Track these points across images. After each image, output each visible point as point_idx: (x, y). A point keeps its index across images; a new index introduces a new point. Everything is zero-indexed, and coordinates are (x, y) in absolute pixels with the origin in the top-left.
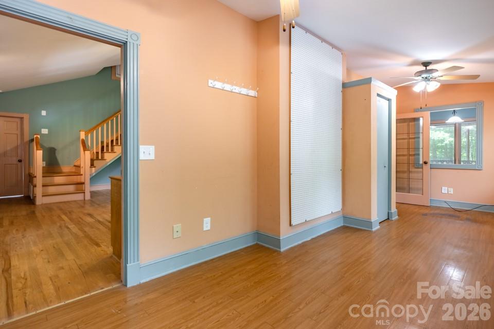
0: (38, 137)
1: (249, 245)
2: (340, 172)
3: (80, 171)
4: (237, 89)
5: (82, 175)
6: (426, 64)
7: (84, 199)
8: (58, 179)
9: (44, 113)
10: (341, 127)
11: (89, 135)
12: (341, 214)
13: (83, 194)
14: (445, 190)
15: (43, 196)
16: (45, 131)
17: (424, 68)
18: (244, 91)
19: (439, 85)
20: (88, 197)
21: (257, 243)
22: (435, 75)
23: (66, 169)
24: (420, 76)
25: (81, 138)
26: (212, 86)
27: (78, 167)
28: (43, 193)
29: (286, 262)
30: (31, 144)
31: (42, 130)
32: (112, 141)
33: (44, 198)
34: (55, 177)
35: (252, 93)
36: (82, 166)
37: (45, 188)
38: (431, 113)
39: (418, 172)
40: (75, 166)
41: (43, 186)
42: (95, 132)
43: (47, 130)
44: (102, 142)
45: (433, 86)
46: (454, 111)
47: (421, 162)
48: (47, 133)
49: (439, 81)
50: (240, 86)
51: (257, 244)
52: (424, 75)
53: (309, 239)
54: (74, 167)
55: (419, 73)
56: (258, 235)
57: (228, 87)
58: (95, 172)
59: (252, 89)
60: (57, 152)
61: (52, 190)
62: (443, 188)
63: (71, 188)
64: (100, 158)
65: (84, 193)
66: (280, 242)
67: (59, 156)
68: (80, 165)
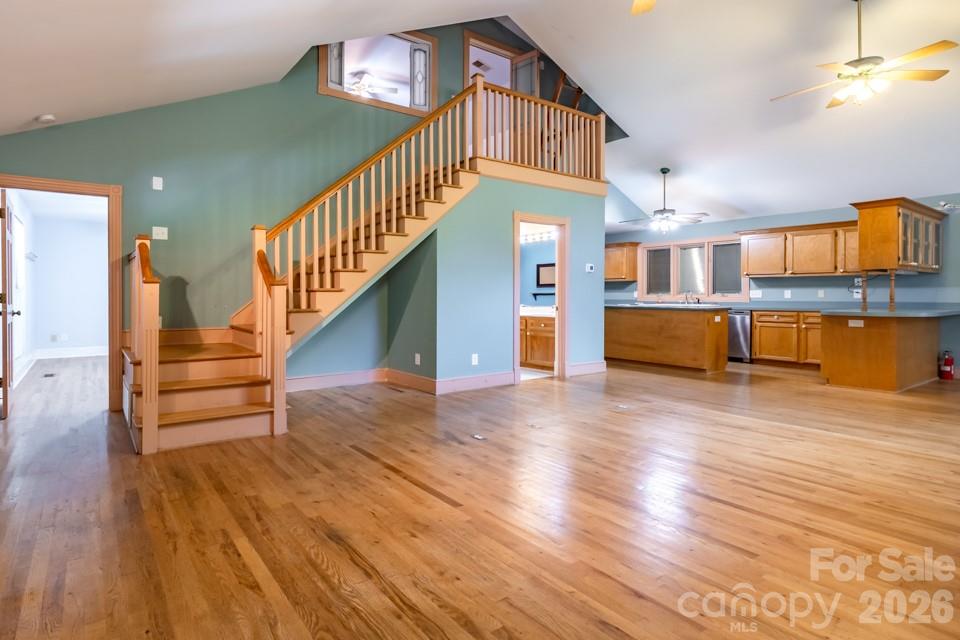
0: (146, 246)
3: (254, 345)
5: (260, 356)
7: (272, 432)
8: (199, 370)
9: (158, 183)
11: (277, 240)
13: (268, 417)
15: (160, 427)
16: (160, 233)
20: (281, 428)
23: (211, 336)
25: (257, 249)
27: (249, 330)
28: (161, 416)
30: (126, 268)
31: (155, 229)
32: (321, 260)
33: (164, 432)
34: (191, 364)
36: (259, 329)
37: (166, 397)
40: (233, 327)
41: (161, 392)
42: (291, 229)
43: (165, 230)
44: (296, 264)
48: (165, 237)
54: (231, 331)
58: (292, 346)
60: (188, 288)
61: (183, 403)
63: (234, 397)
64: (304, 306)
65: (272, 413)
67: (196, 303)
68: (253, 325)
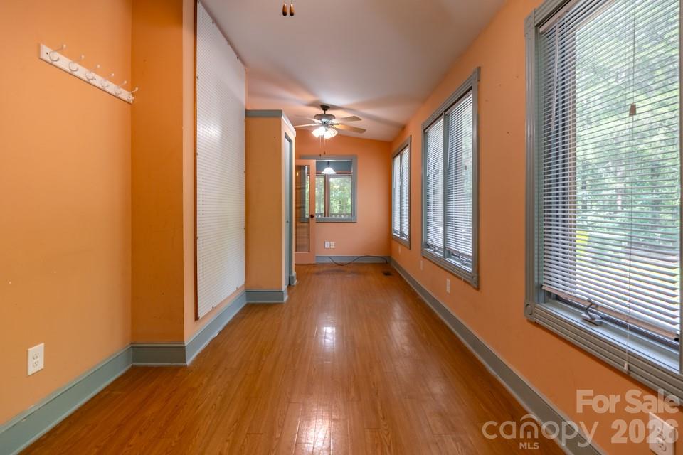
1: (119, 374)
2: (243, 231)
4: (99, 81)
6: (325, 108)
10: (244, 170)
12: (244, 288)
14: (328, 245)
17: (322, 112)
18: (112, 88)
19: (336, 132)
21: (132, 366)
22: (334, 121)
24: (321, 119)
26: (49, 60)
29: (206, 379)
35: (125, 95)
38: (317, 162)
39: (304, 227)
45: (329, 134)
46: (329, 162)
47: (307, 216)
49: (336, 129)
50: (107, 77)
51: (134, 368)
52: (324, 120)
53: (216, 334)
55: (319, 117)
56: (135, 351)
57: (82, 72)
59: (125, 88)
62: (326, 242)
66: (185, 351)
